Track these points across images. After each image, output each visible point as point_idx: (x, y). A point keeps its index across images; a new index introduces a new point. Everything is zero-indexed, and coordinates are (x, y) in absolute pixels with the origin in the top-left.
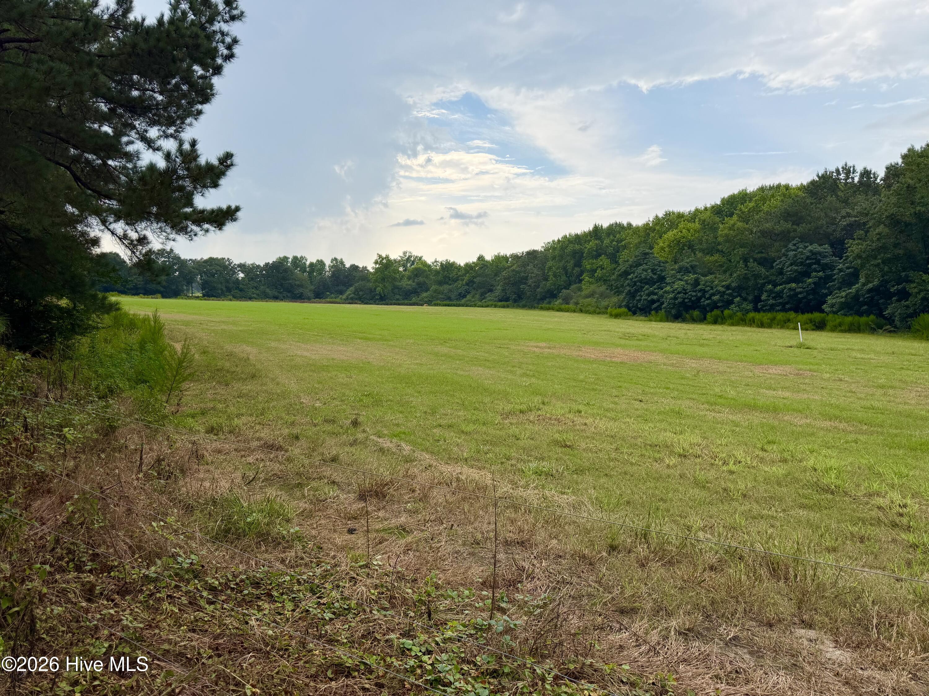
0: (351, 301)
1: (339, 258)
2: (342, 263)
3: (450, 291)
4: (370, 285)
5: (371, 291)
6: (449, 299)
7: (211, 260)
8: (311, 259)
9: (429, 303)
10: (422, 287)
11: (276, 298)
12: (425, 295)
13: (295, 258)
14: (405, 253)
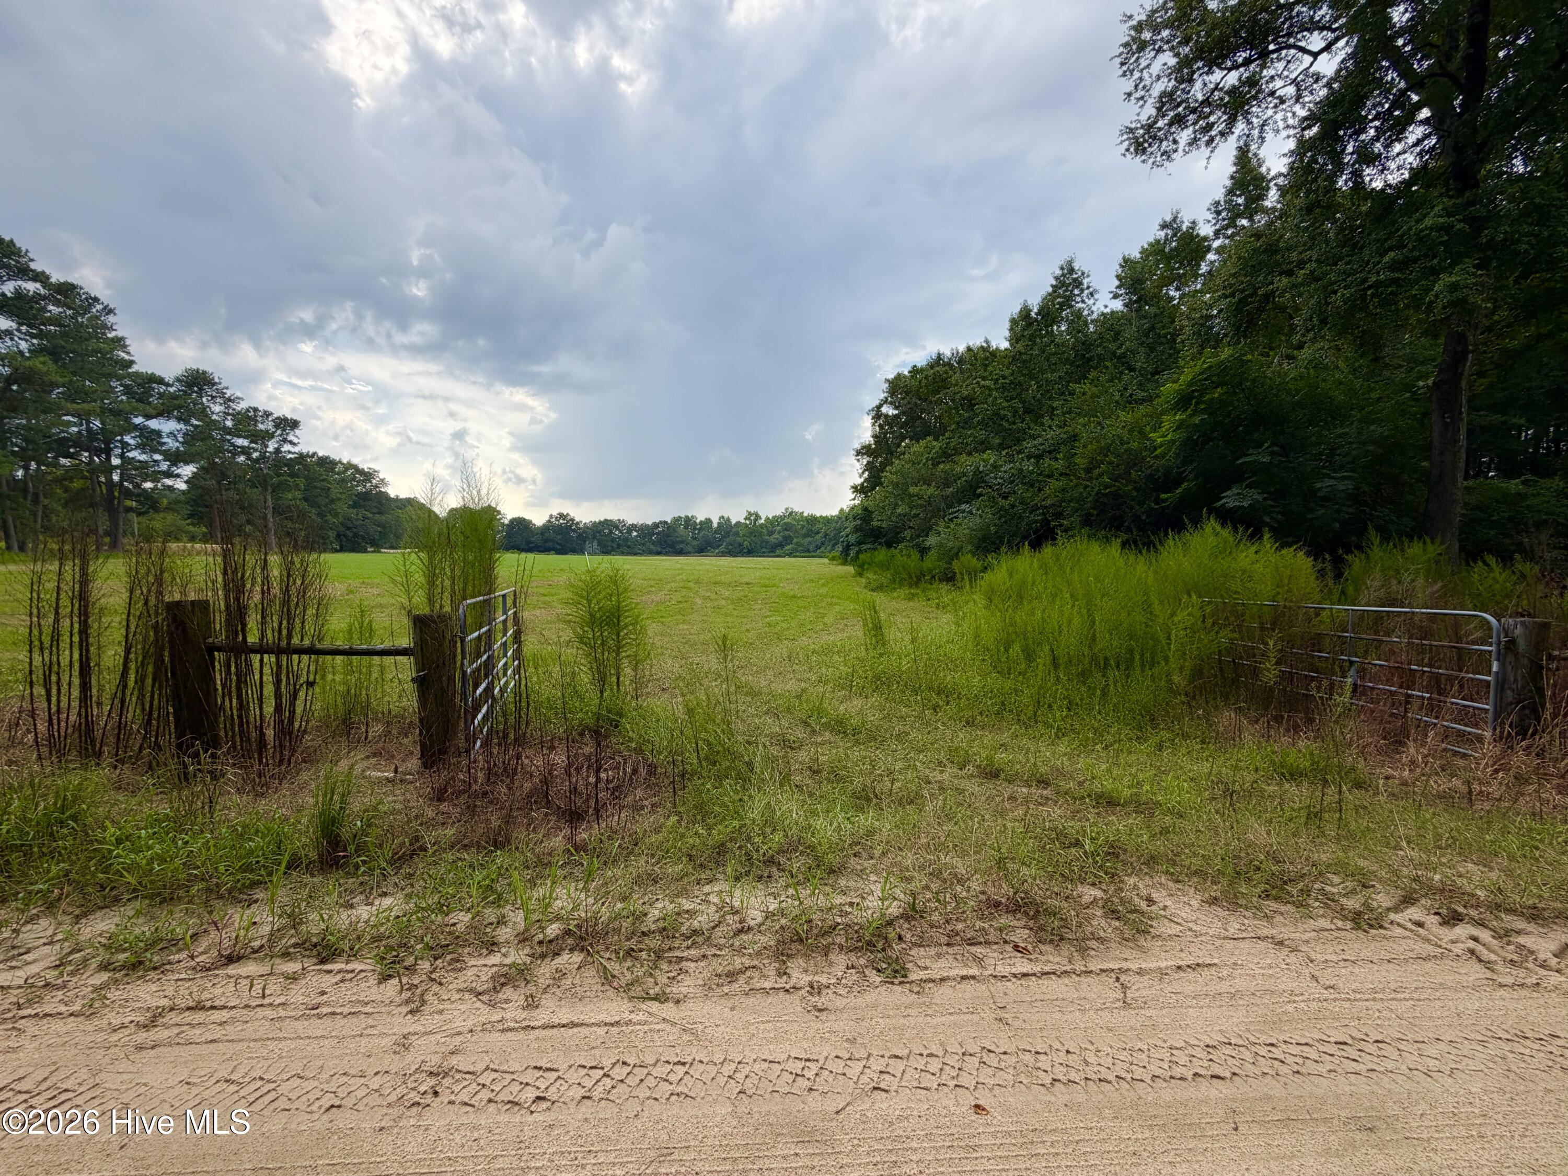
0: (723, 554)
1: (726, 516)
2: (728, 519)
3: (810, 543)
4: (739, 539)
5: (740, 545)
6: (808, 551)
7: (606, 520)
8: (700, 518)
9: (790, 555)
10: (788, 540)
11: (659, 553)
12: (788, 547)
13: (687, 517)
14: (787, 509)
